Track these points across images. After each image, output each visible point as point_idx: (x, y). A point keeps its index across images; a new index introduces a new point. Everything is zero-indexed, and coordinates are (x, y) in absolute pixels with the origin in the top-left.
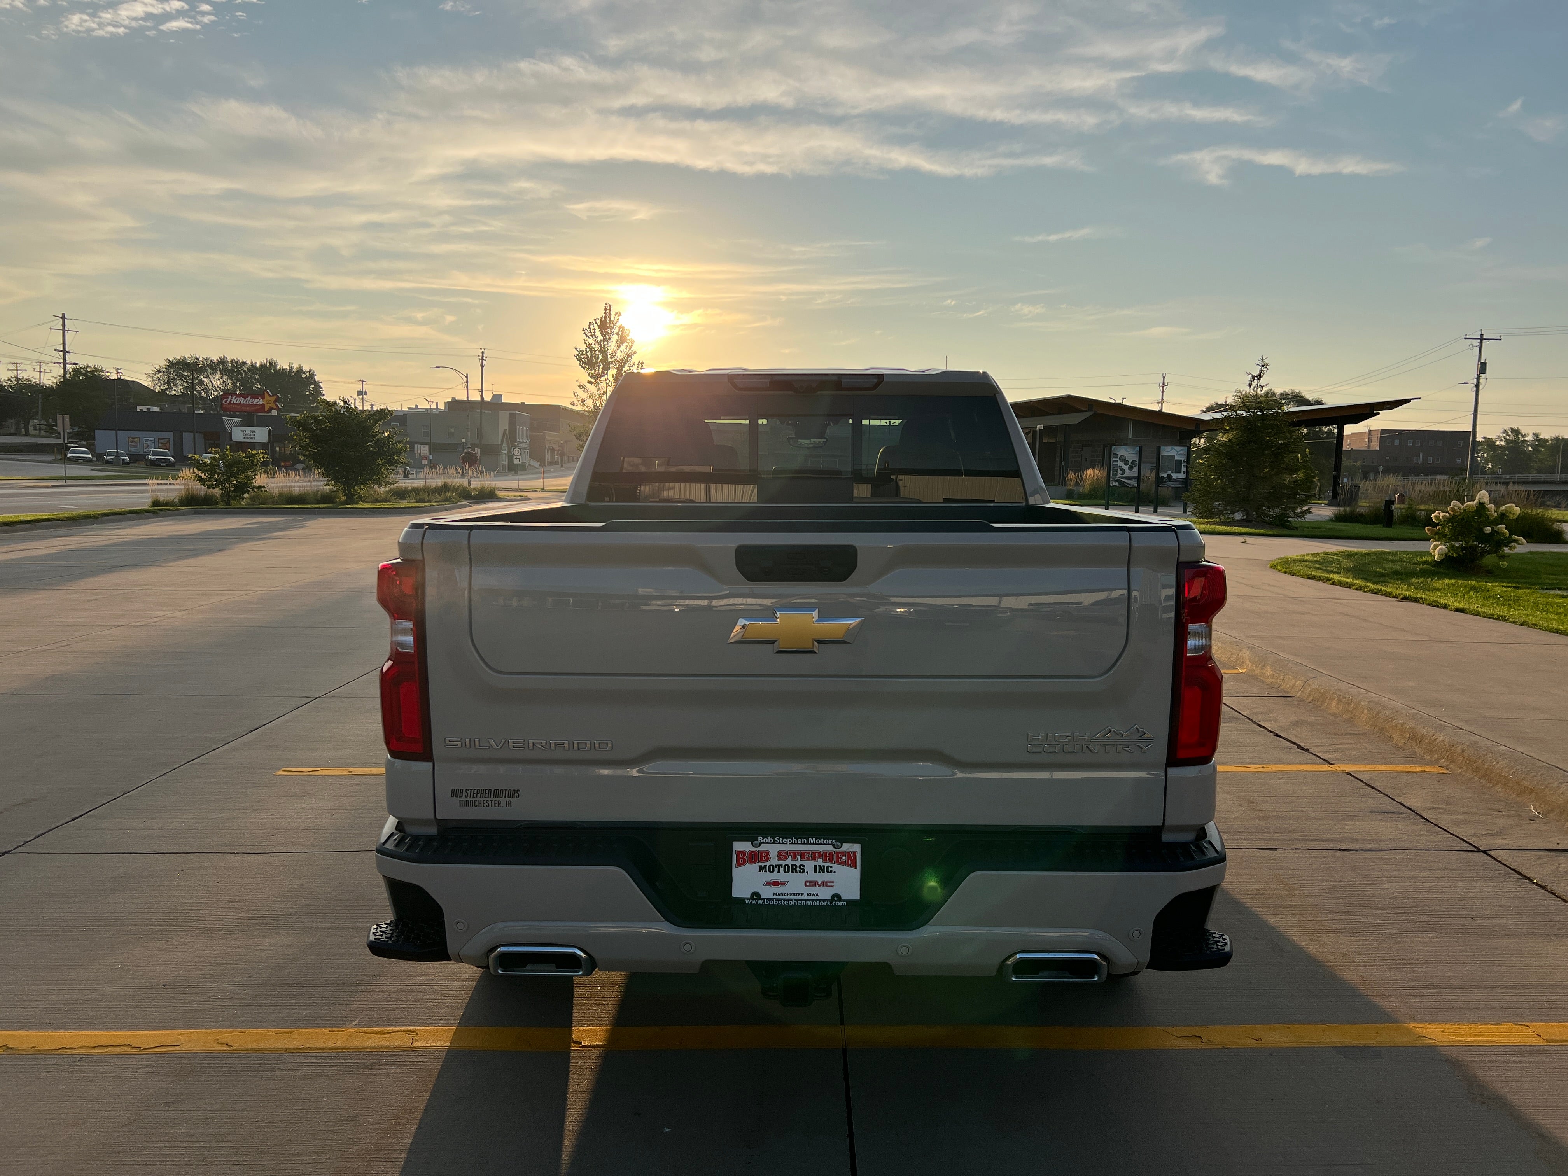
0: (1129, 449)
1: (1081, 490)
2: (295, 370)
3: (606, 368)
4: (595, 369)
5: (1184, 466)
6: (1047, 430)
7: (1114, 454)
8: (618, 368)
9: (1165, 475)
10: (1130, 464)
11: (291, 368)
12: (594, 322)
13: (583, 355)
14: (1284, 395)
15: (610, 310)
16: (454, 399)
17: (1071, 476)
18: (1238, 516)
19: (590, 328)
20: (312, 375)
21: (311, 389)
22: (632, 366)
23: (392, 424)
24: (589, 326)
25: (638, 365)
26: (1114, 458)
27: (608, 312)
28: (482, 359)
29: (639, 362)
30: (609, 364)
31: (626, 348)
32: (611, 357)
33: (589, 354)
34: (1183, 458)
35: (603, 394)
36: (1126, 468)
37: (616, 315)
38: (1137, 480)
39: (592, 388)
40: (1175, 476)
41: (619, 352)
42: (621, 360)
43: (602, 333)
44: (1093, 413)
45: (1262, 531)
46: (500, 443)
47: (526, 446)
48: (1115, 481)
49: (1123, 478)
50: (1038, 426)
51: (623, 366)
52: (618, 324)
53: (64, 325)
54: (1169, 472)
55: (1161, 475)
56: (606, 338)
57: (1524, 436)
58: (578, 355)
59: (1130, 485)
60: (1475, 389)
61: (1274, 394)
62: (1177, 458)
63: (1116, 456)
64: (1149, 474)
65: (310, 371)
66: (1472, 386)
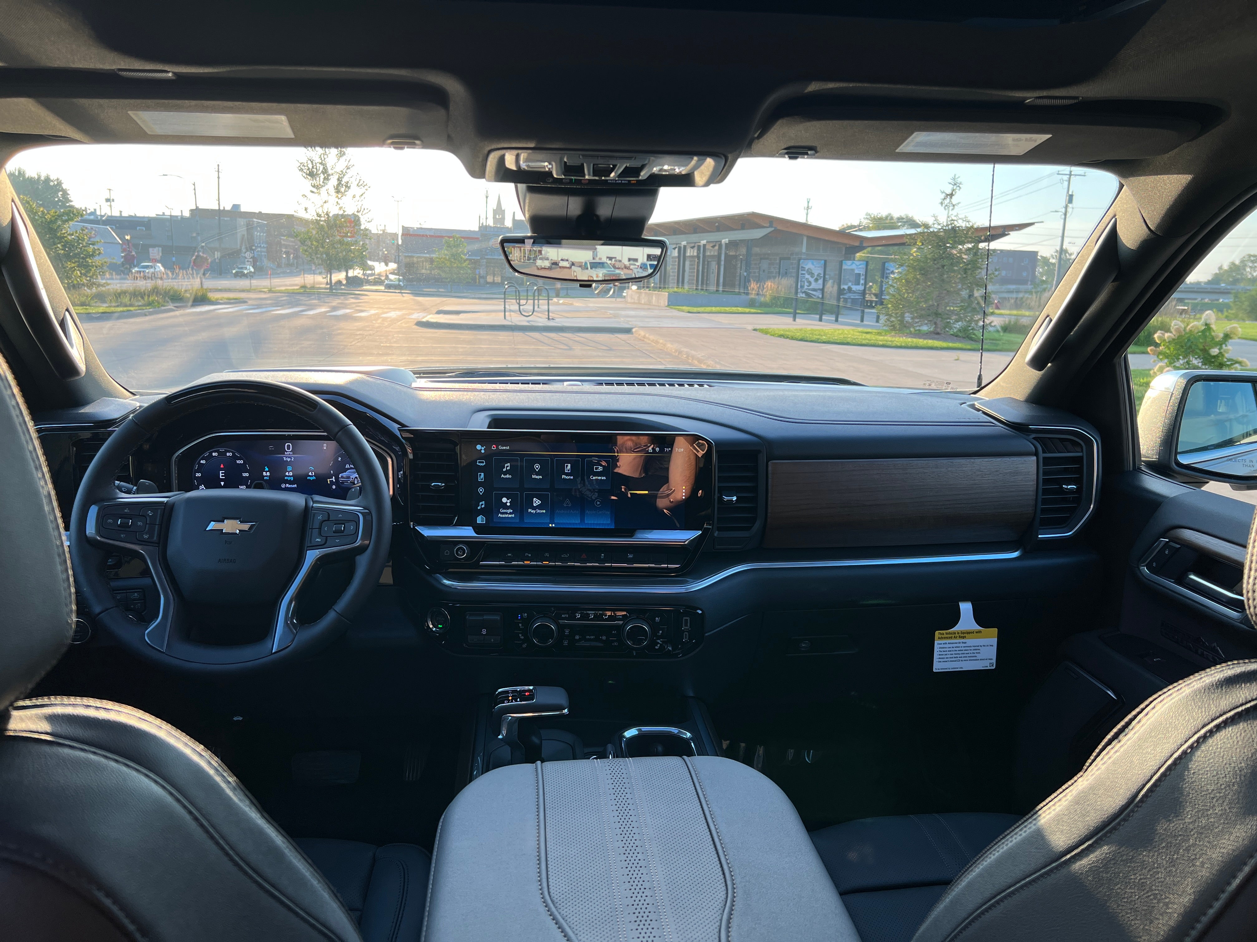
0: (815, 262)
1: (762, 299)
2: (43, 178)
3: (327, 179)
4: (316, 180)
5: (863, 279)
6: (733, 244)
7: (802, 267)
8: (337, 180)
9: (846, 287)
10: (815, 277)
11: (39, 177)
13: (305, 166)
14: (900, 219)
16: (196, 207)
17: (753, 285)
18: (925, 328)
20: (60, 184)
21: (60, 196)
22: (352, 177)
23: (138, 228)
25: (357, 176)
26: (802, 270)
28: (218, 171)
30: (329, 175)
33: (310, 166)
34: (862, 272)
35: (325, 203)
36: (812, 280)
38: (821, 292)
39: (314, 197)
40: (854, 288)
44: (773, 229)
45: (951, 345)
46: (239, 247)
47: (264, 250)
48: (803, 293)
49: (809, 290)
50: (702, 242)
51: (342, 178)
54: (850, 284)
55: (842, 287)
56: (326, 152)
57: (1070, 255)
58: (300, 167)
59: (815, 296)
60: (1063, 217)
61: (892, 218)
62: (857, 272)
63: (803, 268)
64: (831, 288)
65: (58, 179)
66: (1061, 215)
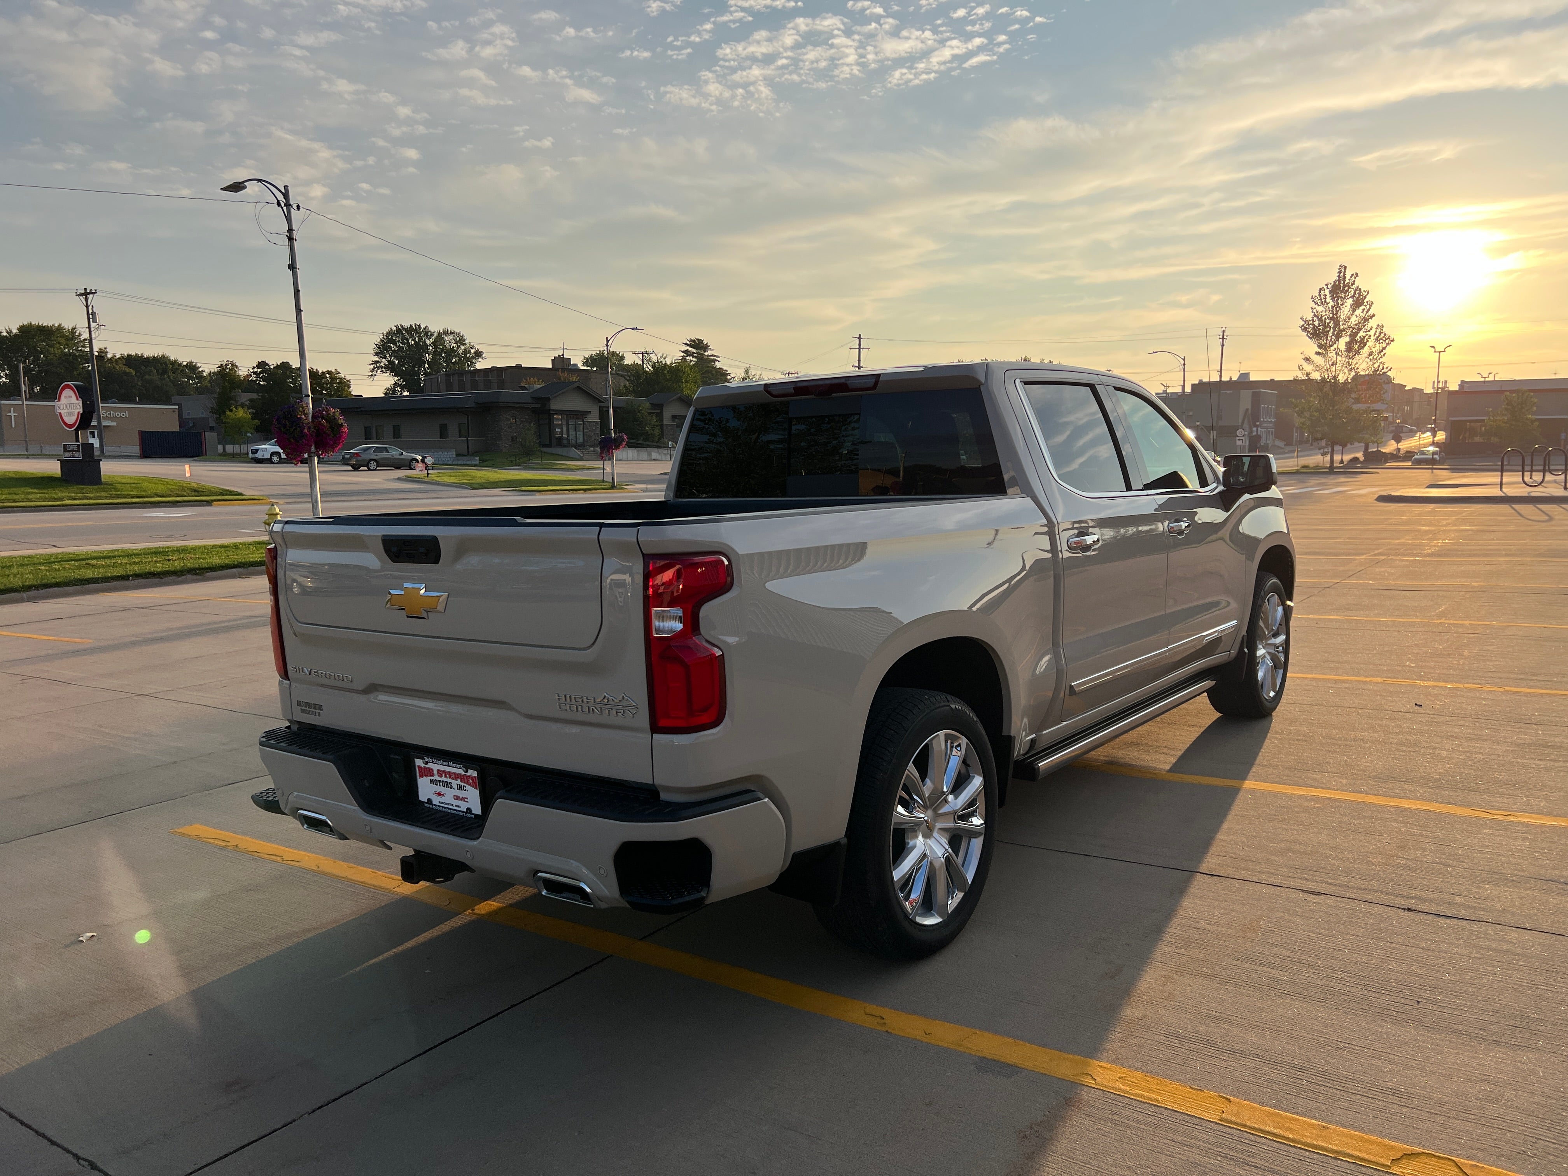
3: (1337, 336)
4: (1323, 339)
8: (1350, 336)
12: (1325, 287)
13: (1310, 324)
15: (1345, 272)
16: (1201, 381)
19: (1320, 295)
22: (1369, 331)
24: (1320, 292)
25: (1377, 328)
27: (1342, 274)
28: (1223, 338)
29: (1378, 325)
30: (1342, 330)
31: (1363, 312)
32: (1344, 324)
33: (1316, 323)
35: (1332, 365)
37: (1351, 277)
39: (1319, 360)
41: (1354, 316)
42: (1355, 325)
43: (1333, 298)
46: (1244, 422)
47: (1271, 425)
51: (1357, 333)
52: (1354, 287)
53: (860, 345)
56: (1338, 304)
58: (1303, 326)
